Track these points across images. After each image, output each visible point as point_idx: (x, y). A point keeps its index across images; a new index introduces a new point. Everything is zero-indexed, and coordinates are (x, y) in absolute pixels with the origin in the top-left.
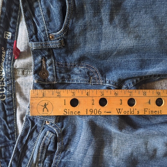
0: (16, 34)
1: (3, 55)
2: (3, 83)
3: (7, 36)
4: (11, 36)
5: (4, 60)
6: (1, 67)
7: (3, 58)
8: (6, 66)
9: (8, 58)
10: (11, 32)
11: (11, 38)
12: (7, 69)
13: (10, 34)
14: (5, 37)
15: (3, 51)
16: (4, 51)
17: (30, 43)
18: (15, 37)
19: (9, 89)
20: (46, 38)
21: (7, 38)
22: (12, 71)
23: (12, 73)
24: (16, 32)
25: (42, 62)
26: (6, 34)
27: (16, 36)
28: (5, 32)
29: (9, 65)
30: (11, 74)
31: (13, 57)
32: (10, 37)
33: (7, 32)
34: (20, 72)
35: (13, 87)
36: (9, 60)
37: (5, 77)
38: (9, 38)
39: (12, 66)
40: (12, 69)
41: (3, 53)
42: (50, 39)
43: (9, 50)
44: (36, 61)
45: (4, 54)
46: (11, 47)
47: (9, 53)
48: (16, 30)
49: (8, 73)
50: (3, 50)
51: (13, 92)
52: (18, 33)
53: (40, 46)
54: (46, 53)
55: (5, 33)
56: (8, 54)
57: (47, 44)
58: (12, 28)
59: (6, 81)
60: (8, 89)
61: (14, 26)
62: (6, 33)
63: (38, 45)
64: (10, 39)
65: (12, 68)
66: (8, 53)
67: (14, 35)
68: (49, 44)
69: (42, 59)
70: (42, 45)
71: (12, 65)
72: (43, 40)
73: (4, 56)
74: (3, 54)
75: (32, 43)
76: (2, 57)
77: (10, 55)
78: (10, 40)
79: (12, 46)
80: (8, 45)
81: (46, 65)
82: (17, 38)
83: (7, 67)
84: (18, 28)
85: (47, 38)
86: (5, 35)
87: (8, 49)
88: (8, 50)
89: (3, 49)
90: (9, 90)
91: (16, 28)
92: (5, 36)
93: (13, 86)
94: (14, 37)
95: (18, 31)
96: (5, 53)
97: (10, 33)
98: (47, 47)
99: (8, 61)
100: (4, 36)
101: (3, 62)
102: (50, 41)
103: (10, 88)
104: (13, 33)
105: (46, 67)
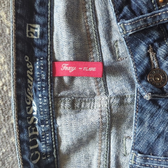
0: (49, 27)
1: (28, 72)
2: (33, 129)
3: (33, 33)
4: (40, 32)
5: (31, 81)
6: (28, 97)
7: (29, 77)
8: (38, 93)
9: (41, 77)
10: (38, 23)
11: (40, 36)
12: (40, 99)
13: (37, 29)
14: (27, 36)
15: (28, 64)
16: (30, 64)
17: (121, 22)
18: (48, 33)
19: (45, 141)
20: (150, 6)
21: (33, 36)
22: (50, 103)
23: (52, 105)
24: (48, 22)
25: (148, 55)
26: (29, 29)
27: (49, 30)
28: (27, 24)
29: (44, 91)
30: (49, 108)
31: (49, 74)
32: (39, 34)
33: (31, 25)
34: (67, 104)
35: (55, 136)
36: (42, 80)
37: (37, 116)
38: (36, 36)
39: (51, 92)
40: (51, 98)
41: (29, 67)
42: (159, 6)
43: (40, 60)
44: (137, 56)
45: (31, 70)
46: (43, 54)
47: (40, 66)
48: (48, 18)
49: (44, 107)
50: (28, 62)
51: (54, 146)
52: (53, 23)
53: (141, 24)
54: (154, 35)
55: (27, 28)
56: (40, 69)
57: (155, 17)
58: (39, 15)
59: (39, 125)
60: (43, 141)
61: (44, 10)
62: (30, 27)
63: (138, 22)
64: (38, 37)
65: (51, 95)
66: (37, 67)
67: (45, 29)
68: (160, 16)
69: (148, 48)
70: (145, 21)
71: (51, 89)
72: (145, 10)
73: (32, 73)
74: (29, 69)
75: (124, 23)
76: (28, 75)
77: (42, 70)
78: (38, 39)
79: (45, 52)
80: (36, 50)
81: (158, 59)
82: (52, 35)
83: (40, 96)
84: (51, 13)
85: (153, 4)
86: (27, 31)
87: (37, 58)
88: (38, 60)
89: (27, 60)
90: (46, 143)
91: (48, 14)
92: (29, 33)
93: (53, 133)
94: (45, 33)
95: (53, 19)
96: (31, 66)
97: (37, 26)
98: (156, 23)
99: (42, 83)
100: (27, 33)
101: (31, 86)
102: (159, 9)
103: (48, 138)
104: (44, 26)
105: (158, 63)
